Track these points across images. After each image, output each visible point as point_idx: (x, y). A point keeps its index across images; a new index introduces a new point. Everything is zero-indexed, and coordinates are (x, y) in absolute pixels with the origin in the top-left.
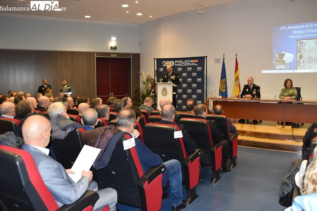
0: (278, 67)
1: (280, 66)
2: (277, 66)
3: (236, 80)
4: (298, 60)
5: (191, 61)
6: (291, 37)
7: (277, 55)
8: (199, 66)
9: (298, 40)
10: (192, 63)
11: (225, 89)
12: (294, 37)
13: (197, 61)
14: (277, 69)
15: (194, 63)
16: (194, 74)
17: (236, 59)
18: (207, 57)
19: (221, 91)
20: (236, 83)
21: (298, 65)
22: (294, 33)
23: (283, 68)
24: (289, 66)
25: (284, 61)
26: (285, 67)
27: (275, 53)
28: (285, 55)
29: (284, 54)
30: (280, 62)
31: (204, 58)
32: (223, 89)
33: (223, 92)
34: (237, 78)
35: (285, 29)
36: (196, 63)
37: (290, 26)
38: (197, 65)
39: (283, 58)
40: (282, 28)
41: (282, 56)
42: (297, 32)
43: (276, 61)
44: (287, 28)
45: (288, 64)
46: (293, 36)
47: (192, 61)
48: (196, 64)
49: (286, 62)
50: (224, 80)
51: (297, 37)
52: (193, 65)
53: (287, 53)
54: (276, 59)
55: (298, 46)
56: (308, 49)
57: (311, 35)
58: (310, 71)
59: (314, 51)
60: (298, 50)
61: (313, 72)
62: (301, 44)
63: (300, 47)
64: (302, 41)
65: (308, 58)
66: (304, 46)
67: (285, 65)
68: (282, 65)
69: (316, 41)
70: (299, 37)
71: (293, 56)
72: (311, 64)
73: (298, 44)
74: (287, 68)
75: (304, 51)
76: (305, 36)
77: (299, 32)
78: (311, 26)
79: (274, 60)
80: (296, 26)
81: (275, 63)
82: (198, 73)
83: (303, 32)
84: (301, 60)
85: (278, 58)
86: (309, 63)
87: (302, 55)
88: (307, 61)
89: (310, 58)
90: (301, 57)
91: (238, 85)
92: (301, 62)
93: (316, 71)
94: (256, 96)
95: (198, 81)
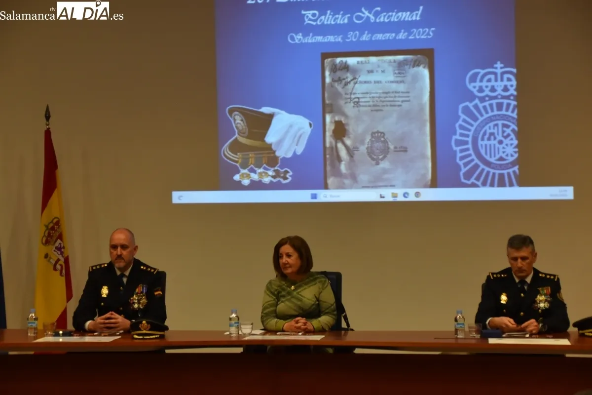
0: (243, 176)
1: (255, 172)
2: (238, 172)
3: (47, 243)
4: (328, 145)
6: (297, 41)
7: (238, 121)
9: (325, 56)
12: (310, 39)
14: (238, 186)
17: (48, 133)
20: (46, 256)
21: (328, 168)
22: (307, 21)
23: (267, 180)
24: (291, 173)
25: (269, 147)
26: (274, 177)
27: (231, 111)
28: (274, 121)
29: (271, 117)
30: (251, 155)
34: (53, 228)
35: (268, 1)
39: (265, 135)
41: (260, 124)
42: (323, 17)
43: (236, 147)
45: (286, 162)
46: (304, 36)
49: (281, 153)
51: (319, 39)
53: (283, 112)
54: (236, 139)
55: (328, 80)
56: (368, 96)
57: (379, 36)
58: (382, 197)
59: (391, 106)
60: (327, 102)
61: (391, 199)
62: (339, 74)
63: (336, 84)
64: (344, 59)
65: (368, 138)
66: (352, 83)
67: (276, 168)
68: (260, 167)
69: (401, 65)
70: (329, 43)
71: (308, 125)
72: (385, 164)
73: (327, 73)
74: (282, 180)
75: (352, 104)
76: (352, 36)
77: (328, 19)
79: (227, 145)
81: (230, 159)
83: (346, 21)
84: (340, 145)
85: (244, 133)
86: (373, 159)
87: (343, 122)
88: (367, 148)
89: (378, 136)
90: (340, 131)
91: (61, 265)
92: (343, 153)
93: (405, 195)
94: (147, 323)
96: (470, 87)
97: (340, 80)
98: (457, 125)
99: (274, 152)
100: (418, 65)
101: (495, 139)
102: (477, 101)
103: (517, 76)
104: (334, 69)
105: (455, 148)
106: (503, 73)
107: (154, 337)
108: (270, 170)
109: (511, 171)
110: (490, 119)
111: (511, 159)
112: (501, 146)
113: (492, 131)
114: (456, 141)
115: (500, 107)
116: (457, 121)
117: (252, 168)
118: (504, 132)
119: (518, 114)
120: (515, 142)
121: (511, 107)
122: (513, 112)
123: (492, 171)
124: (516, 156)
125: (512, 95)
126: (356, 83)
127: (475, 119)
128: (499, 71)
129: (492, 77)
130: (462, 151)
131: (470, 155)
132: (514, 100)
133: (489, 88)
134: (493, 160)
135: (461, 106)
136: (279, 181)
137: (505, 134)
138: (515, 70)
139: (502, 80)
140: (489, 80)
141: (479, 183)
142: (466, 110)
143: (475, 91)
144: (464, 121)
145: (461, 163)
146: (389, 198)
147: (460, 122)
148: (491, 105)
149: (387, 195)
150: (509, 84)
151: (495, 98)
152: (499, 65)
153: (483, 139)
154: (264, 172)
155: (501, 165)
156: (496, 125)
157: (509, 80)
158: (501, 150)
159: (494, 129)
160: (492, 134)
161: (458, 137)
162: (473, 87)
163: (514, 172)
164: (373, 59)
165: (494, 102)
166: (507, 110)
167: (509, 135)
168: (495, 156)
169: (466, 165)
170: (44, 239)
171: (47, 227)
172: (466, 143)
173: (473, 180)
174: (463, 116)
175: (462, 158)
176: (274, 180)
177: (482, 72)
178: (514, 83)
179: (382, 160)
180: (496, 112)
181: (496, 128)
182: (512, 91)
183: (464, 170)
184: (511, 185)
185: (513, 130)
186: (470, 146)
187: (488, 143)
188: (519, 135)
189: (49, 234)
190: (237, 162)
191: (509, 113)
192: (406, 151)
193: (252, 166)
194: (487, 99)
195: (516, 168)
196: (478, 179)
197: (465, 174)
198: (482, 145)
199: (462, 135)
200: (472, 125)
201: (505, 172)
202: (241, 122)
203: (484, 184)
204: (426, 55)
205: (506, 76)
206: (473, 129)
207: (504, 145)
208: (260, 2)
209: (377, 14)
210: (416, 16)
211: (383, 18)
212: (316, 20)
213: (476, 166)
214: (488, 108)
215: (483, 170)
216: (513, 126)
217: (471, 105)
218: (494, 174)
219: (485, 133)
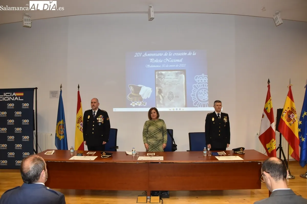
0: (133, 104)
1: (136, 103)
2: (132, 103)
3: (78, 123)
4: (157, 95)
6: (148, 67)
7: (132, 89)
8: (25, 102)
9: (156, 71)
10: (15, 96)
11: (63, 135)
12: (152, 66)
13: (22, 94)
14: (132, 107)
15: (17, 97)
16: (18, 113)
17: (79, 92)
18: (36, 88)
19: (58, 138)
20: (78, 127)
21: (157, 102)
22: (151, 62)
23: (140, 105)
24: (146, 103)
25: (140, 96)
26: (142, 104)
27: (130, 86)
28: (142, 89)
29: (141, 87)
30: (135, 98)
31: (32, 90)
32: (60, 135)
33: (60, 140)
34: (80, 119)
35: (140, 56)
36: (21, 97)
37: (146, 53)
38: (23, 100)
39: (139, 92)
40: (138, 55)
41: (138, 90)
42: (155, 60)
43: (131, 96)
44: (142, 55)
45: (145, 100)
46: (150, 66)
48: (20, 99)
49: (143, 98)
50: (61, 122)
51: (154, 66)
52: (16, 100)
53: (144, 86)
54: (131, 94)
55: (157, 77)
56: (168, 82)
57: (171, 66)
58: (170, 110)
59: (174, 85)
60: (156, 83)
61: (173, 111)
62: (160, 76)
63: (159, 79)
64: (161, 72)
65: (168, 94)
66: (163, 78)
67: (142, 102)
68: (138, 101)
69: (177, 74)
70: (157, 67)
71: (151, 90)
72: (172, 101)
73: (156, 76)
74: (144, 105)
75: (163, 84)
76: (163, 66)
77: (157, 61)
78: (170, 55)
79: (128, 95)
80: (153, 54)
81: (129, 99)
82: (24, 111)
83: (162, 62)
84: (160, 96)
85: (133, 92)
86: (169, 99)
87: (161, 89)
88: (168, 96)
89: (171, 93)
90: (160, 92)
91: (82, 129)
92: (161, 98)
93: (177, 109)
94: (105, 153)
95: (23, 124)
97: (160, 77)
98: (192, 90)
100: (181, 74)
102: (197, 84)
103: (208, 78)
104: (159, 74)
105: (192, 97)
106: (204, 77)
107: (107, 157)
109: (206, 103)
110: (201, 89)
111: (207, 100)
112: (204, 96)
114: (192, 94)
115: (203, 85)
116: (192, 89)
117: (135, 102)
118: (205, 92)
119: (208, 88)
120: (208, 95)
121: (206, 86)
122: (207, 87)
123: (201, 103)
124: (208, 99)
125: (206, 82)
126: (165, 78)
127: (197, 89)
128: (203, 76)
129: (201, 77)
130: (193, 97)
131: (196, 98)
132: (207, 84)
133: (201, 81)
134: (202, 100)
135: (193, 85)
138: (207, 76)
139: (204, 78)
140: (200, 78)
141: (198, 106)
142: (195, 86)
143: (197, 81)
145: (193, 101)
146: (172, 110)
147: (193, 89)
149: (172, 109)
150: (206, 79)
151: (202, 83)
152: (203, 74)
153: (199, 94)
154: (139, 103)
155: (204, 101)
156: (203, 90)
157: (206, 78)
158: (204, 97)
160: (202, 93)
161: (192, 93)
163: (207, 103)
164: (169, 72)
165: (202, 84)
166: (205, 86)
167: (206, 93)
169: (195, 101)
170: (77, 122)
171: (78, 118)
172: (195, 95)
173: (196, 105)
174: (194, 88)
175: (193, 99)
177: (199, 76)
178: (207, 79)
179: (172, 99)
180: (202, 87)
182: (207, 81)
183: (194, 102)
184: (207, 107)
185: (207, 92)
186: (196, 96)
187: (201, 95)
188: (208, 93)
189: (79, 120)
190: (131, 100)
191: (206, 87)
192: (178, 97)
194: (200, 83)
195: (208, 102)
196: (198, 105)
197: (194, 104)
198: (199, 96)
199: (193, 93)
204: (184, 71)
205: (205, 77)
206: (196, 91)
207: (205, 96)
208: (138, 56)
209: (170, 60)
210: (181, 61)
211: (172, 61)
212: (154, 61)
213: (198, 101)
214: (200, 86)
215: (199, 103)
216: (207, 91)
217: (196, 85)
218: (202, 104)
219: (200, 93)
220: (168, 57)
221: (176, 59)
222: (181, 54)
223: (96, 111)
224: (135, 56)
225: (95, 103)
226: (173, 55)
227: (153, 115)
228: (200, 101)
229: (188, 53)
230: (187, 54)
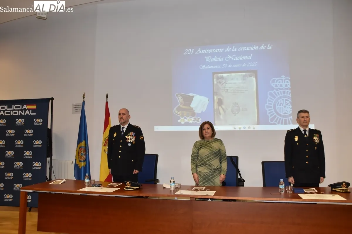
0: (182, 121)
1: (186, 118)
2: (180, 119)
4: (215, 108)
5: (24, 107)
6: (203, 68)
7: (180, 99)
8: (37, 117)
9: (214, 73)
10: (25, 110)
11: (84, 161)
12: (208, 67)
13: (35, 107)
14: (180, 124)
15: (28, 110)
16: (29, 132)
17: (107, 103)
18: (52, 99)
19: (78, 165)
20: (104, 150)
21: (216, 117)
22: (207, 60)
23: (191, 122)
24: (201, 119)
25: (192, 109)
26: (194, 121)
27: (177, 95)
28: (194, 99)
29: (193, 97)
30: (185, 112)
31: (47, 100)
32: (81, 161)
33: (80, 168)
35: (192, 53)
36: (33, 111)
37: (200, 49)
38: (35, 114)
39: (190, 104)
40: (188, 52)
41: (188, 100)
42: (213, 59)
43: (179, 109)
44: (195, 51)
45: (199, 115)
46: (206, 66)
47: (26, 107)
48: (32, 113)
49: (196, 111)
50: (83, 144)
51: (212, 67)
52: (27, 114)
53: (198, 95)
54: (179, 106)
55: (215, 83)
56: (231, 88)
57: (235, 65)
58: (235, 129)
59: (241, 92)
60: (215, 91)
62: (220, 80)
63: (218, 84)
64: (222, 75)
65: (231, 105)
67: (195, 117)
68: (188, 117)
69: (244, 76)
70: (216, 68)
71: (208, 100)
72: (238, 116)
73: (215, 80)
75: (225, 92)
76: (225, 66)
77: (215, 59)
78: (234, 50)
79: (175, 108)
80: (210, 49)
81: (176, 113)
82: (36, 129)
83: (222, 60)
84: (220, 108)
85: (182, 103)
86: (233, 113)
87: (222, 99)
88: (231, 109)
89: (236, 104)
90: (220, 102)
92: (221, 111)
93: (244, 128)
94: (130, 183)
95: (35, 146)
96: (272, 85)
97: (220, 82)
99: (194, 111)
100: (251, 76)
101: (283, 105)
102: (275, 90)
103: (290, 80)
104: (218, 78)
105: (267, 109)
106: (285, 80)
107: (133, 189)
108: (192, 118)
109: (289, 118)
110: (280, 98)
111: (289, 113)
112: (285, 108)
113: (281, 102)
115: (284, 92)
116: (267, 98)
118: (286, 102)
119: (291, 96)
120: (291, 107)
121: (289, 93)
122: (289, 95)
124: (291, 112)
125: (289, 88)
126: (226, 84)
127: (274, 97)
128: (283, 79)
129: (281, 81)
130: (269, 110)
131: (272, 112)
132: (289, 90)
133: (280, 85)
134: (282, 114)
135: (268, 92)
136: (196, 122)
137: (287, 103)
138: (289, 78)
139: (285, 82)
140: (280, 82)
141: (277, 123)
142: (271, 94)
143: (274, 86)
144: (270, 98)
145: (269, 115)
147: (268, 99)
148: (281, 92)
149: (237, 128)
150: (287, 84)
151: (282, 89)
152: (283, 76)
153: (278, 106)
154: (190, 119)
155: (285, 116)
156: (283, 100)
157: (288, 82)
158: (285, 110)
159: (282, 101)
160: (282, 103)
161: (268, 105)
162: (273, 85)
163: (290, 118)
164: (233, 74)
165: (282, 91)
167: (288, 104)
168: (283, 112)
169: (271, 115)
172: (271, 107)
173: (274, 122)
174: (269, 96)
175: (269, 113)
176: (194, 122)
177: (277, 79)
178: (289, 83)
179: (237, 114)
180: (283, 95)
181: (283, 101)
182: (289, 86)
183: (270, 118)
184: (289, 124)
185: (290, 102)
186: (272, 108)
187: (280, 107)
188: (292, 104)
190: (179, 115)
191: (288, 95)
192: (246, 110)
193: (185, 116)
194: (279, 89)
195: (291, 117)
196: (276, 121)
198: (277, 108)
199: (269, 104)
200: (273, 100)
201: (287, 118)
202: (181, 99)
203: (279, 123)
204: (254, 73)
205: (286, 81)
206: (273, 101)
208: (188, 54)
209: (234, 57)
210: (250, 58)
211: (237, 59)
212: (210, 60)
213: (275, 116)
214: (280, 93)
215: (278, 118)
216: (290, 100)
217: (272, 92)
218: (282, 119)
219: (278, 103)
220: (231, 53)
221: (242, 56)
222: (250, 48)
223: (126, 127)
224: (184, 53)
225: (123, 114)
226: (239, 50)
227: (206, 132)
228: (280, 115)
229: (260, 46)
230: (259, 48)
